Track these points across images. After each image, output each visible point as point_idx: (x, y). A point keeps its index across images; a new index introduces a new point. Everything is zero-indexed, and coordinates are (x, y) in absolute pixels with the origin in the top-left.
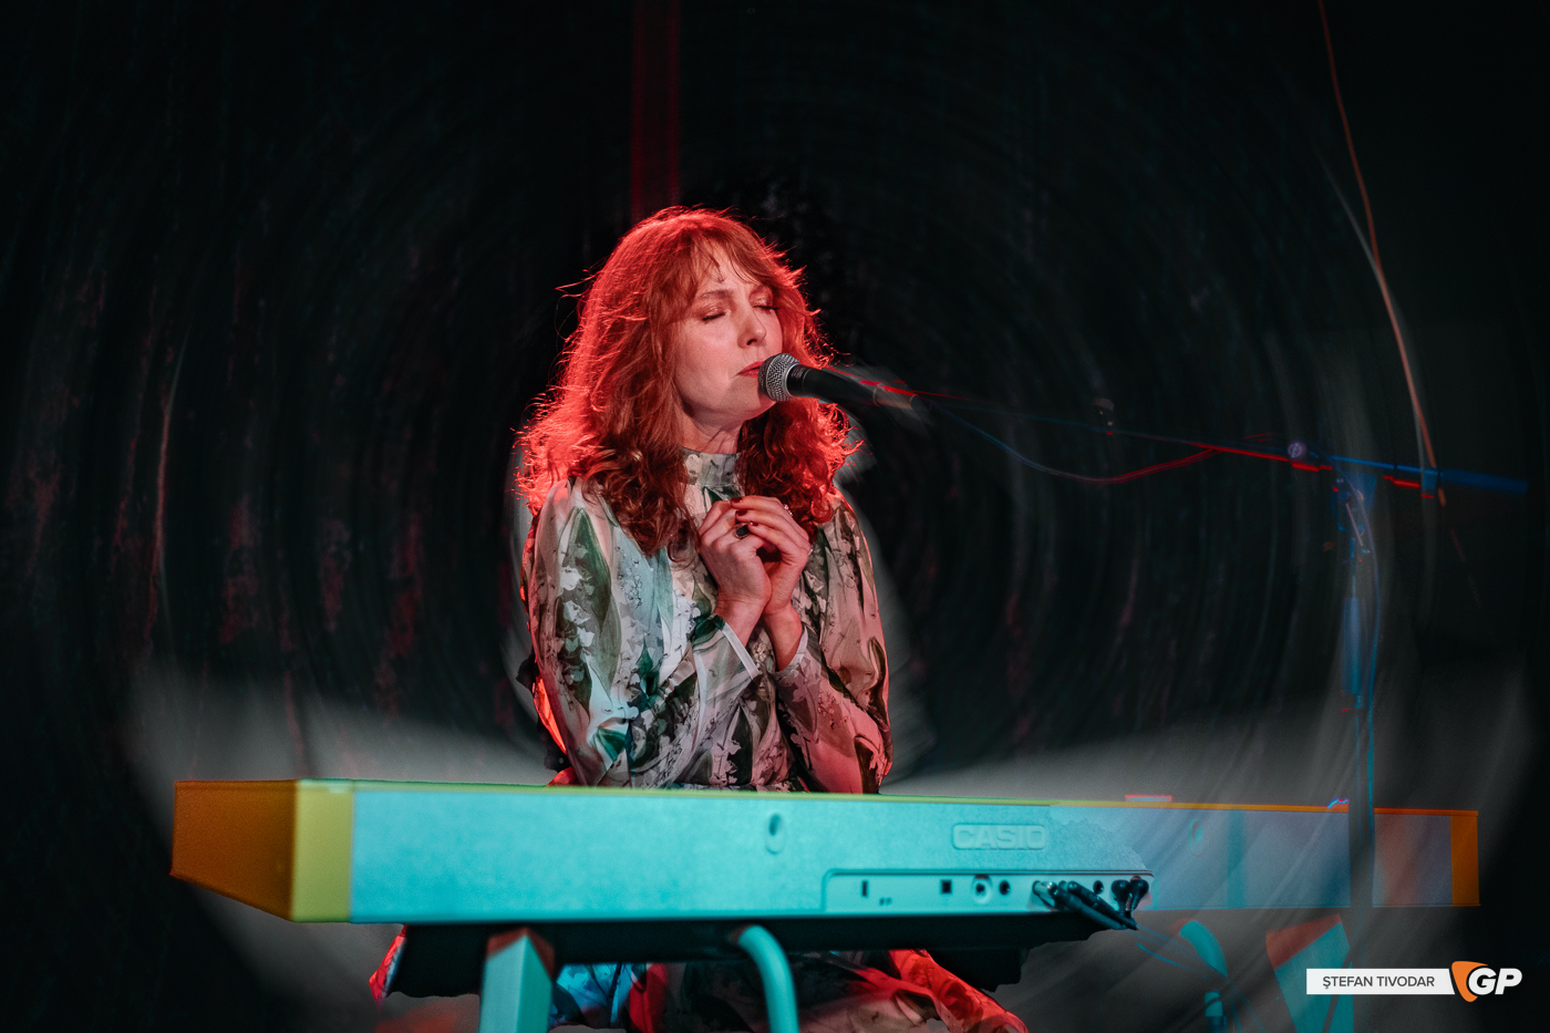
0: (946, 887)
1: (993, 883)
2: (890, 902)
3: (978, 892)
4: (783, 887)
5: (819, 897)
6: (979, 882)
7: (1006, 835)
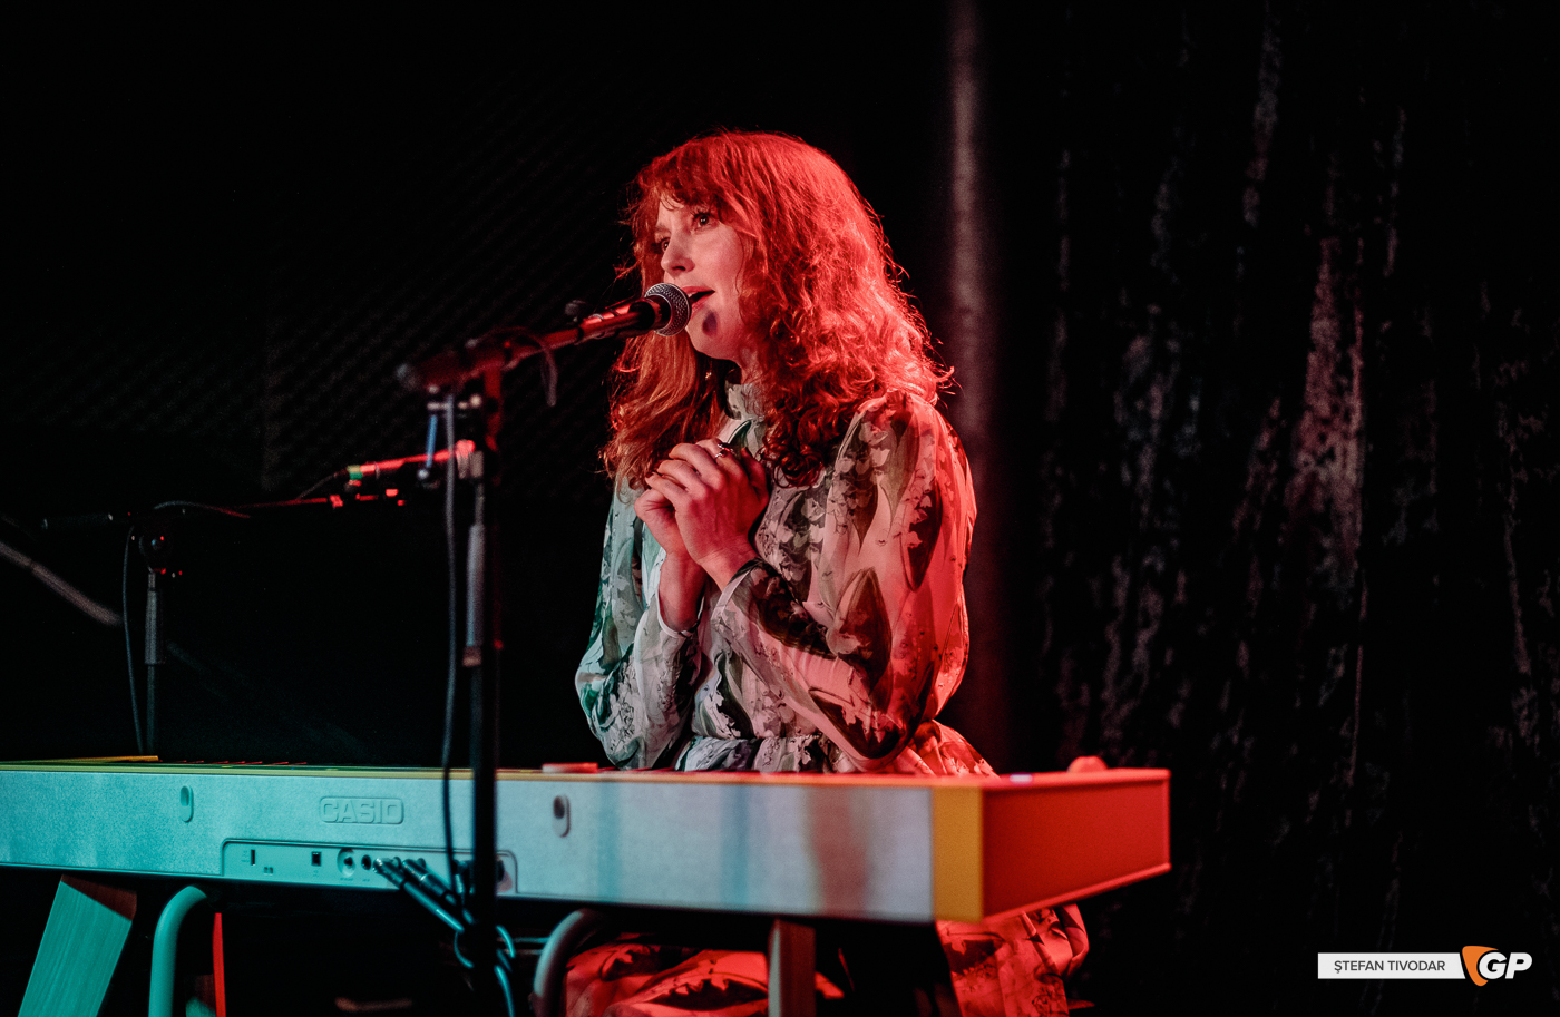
0: (316, 859)
1: (357, 856)
2: (271, 870)
3: (345, 867)
4: (193, 852)
5: (219, 861)
6: (348, 855)
7: (365, 809)
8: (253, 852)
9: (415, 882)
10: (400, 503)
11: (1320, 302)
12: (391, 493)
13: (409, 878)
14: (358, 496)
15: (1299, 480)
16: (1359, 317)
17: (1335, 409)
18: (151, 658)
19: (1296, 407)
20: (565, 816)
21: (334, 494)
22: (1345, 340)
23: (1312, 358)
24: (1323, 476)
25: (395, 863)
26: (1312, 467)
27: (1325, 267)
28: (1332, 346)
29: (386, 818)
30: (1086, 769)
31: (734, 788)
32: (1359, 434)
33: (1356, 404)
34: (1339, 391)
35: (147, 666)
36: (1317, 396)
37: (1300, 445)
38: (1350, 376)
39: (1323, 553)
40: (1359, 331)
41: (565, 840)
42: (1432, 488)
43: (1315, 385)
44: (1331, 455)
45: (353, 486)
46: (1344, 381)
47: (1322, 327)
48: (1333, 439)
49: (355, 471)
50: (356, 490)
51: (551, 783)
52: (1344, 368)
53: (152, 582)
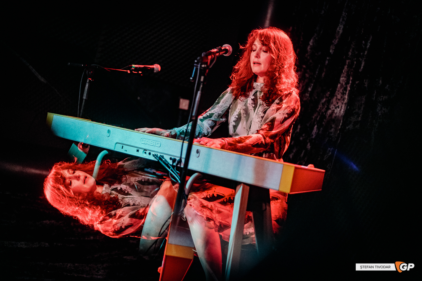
0: (138, 151)
1: (148, 152)
2: (126, 151)
3: (144, 153)
4: (108, 143)
5: (114, 147)
6: (145, 151)
7: (152, 143)
8: (123, 146)
9: (162, 160)
10: (142, 75)
11: (344, 74)
12: (140, 72)
13: (160, 159)
14: (133, 72)
15: (330, 111)
16: (351, 78)
17: (342, 97)
18: (84, 98)
19: (333, 95)
20: (199, 153)
21: (128, 70)
22: (347, 83)
23: (339, 85)
24: (336, 111)
25: (157, 155)
26: (334, 109)
27: (346, 66)
28: (344, 83)
29: (156, 145)
30: (311, 167)
31: (239, 155)
32: (345, 104)
33: (346, 97)
34: (343, 94)
35: (83, 99)
36: (338, 94)
37: (332, 103)
38: (346, 91)
39: (332, 128)
40: (351, 82)
41: (198, 158)
42: (360, 119)
43: (338, 91)
44: (338, 107)
45: (133, 69)
46: (345, 92)
47: (342, 79)
48: (340, 104)
49: (133, 66)
50: (133, 70)
51: (197, 146)
52: (345, 89)
53: (88, 81)
